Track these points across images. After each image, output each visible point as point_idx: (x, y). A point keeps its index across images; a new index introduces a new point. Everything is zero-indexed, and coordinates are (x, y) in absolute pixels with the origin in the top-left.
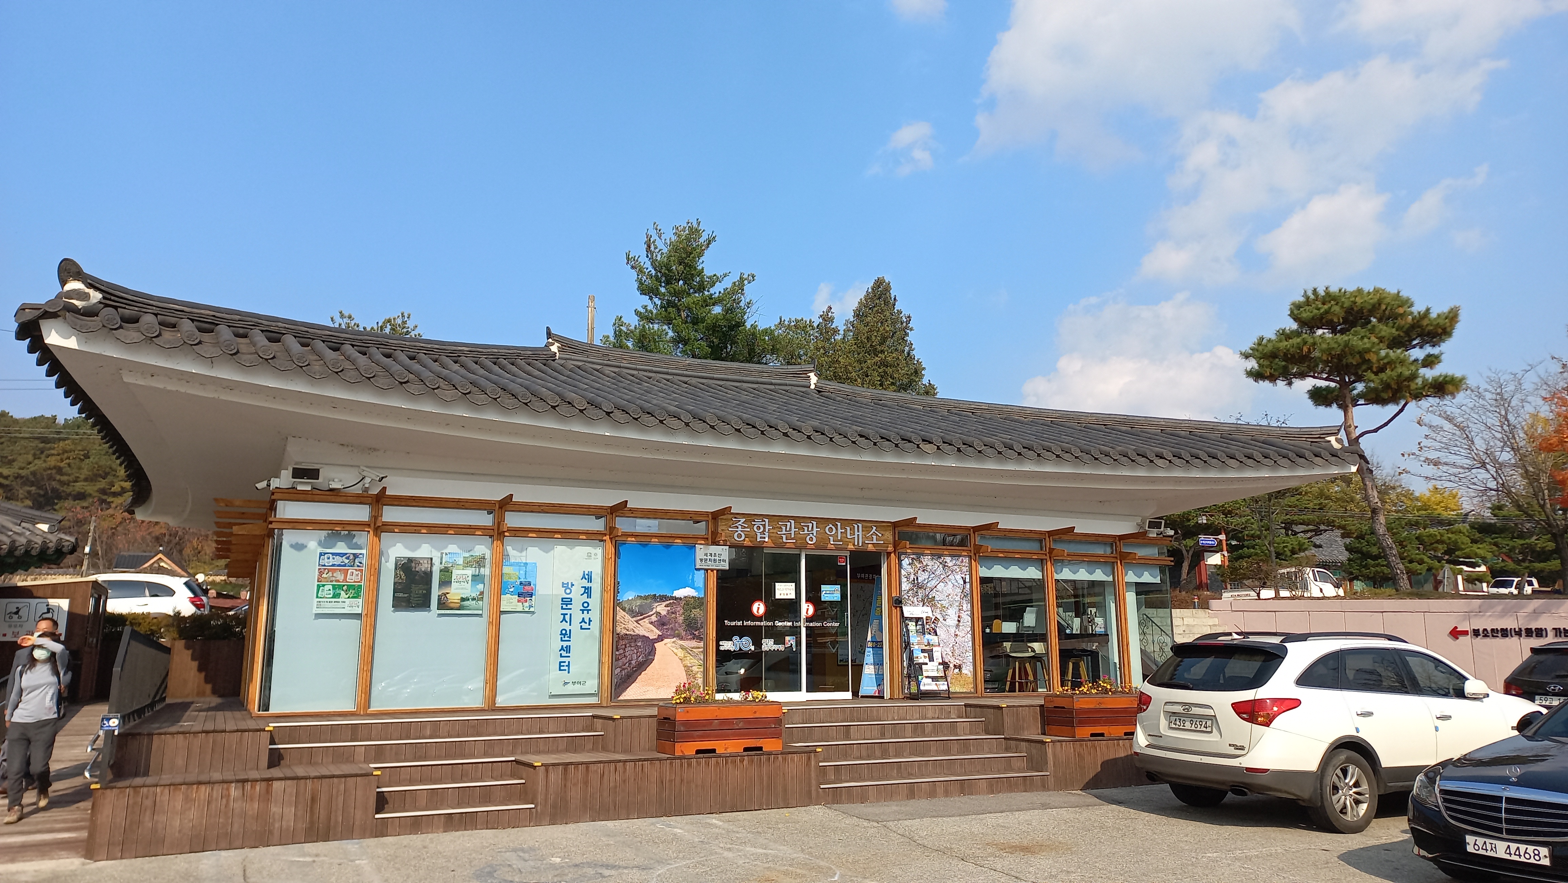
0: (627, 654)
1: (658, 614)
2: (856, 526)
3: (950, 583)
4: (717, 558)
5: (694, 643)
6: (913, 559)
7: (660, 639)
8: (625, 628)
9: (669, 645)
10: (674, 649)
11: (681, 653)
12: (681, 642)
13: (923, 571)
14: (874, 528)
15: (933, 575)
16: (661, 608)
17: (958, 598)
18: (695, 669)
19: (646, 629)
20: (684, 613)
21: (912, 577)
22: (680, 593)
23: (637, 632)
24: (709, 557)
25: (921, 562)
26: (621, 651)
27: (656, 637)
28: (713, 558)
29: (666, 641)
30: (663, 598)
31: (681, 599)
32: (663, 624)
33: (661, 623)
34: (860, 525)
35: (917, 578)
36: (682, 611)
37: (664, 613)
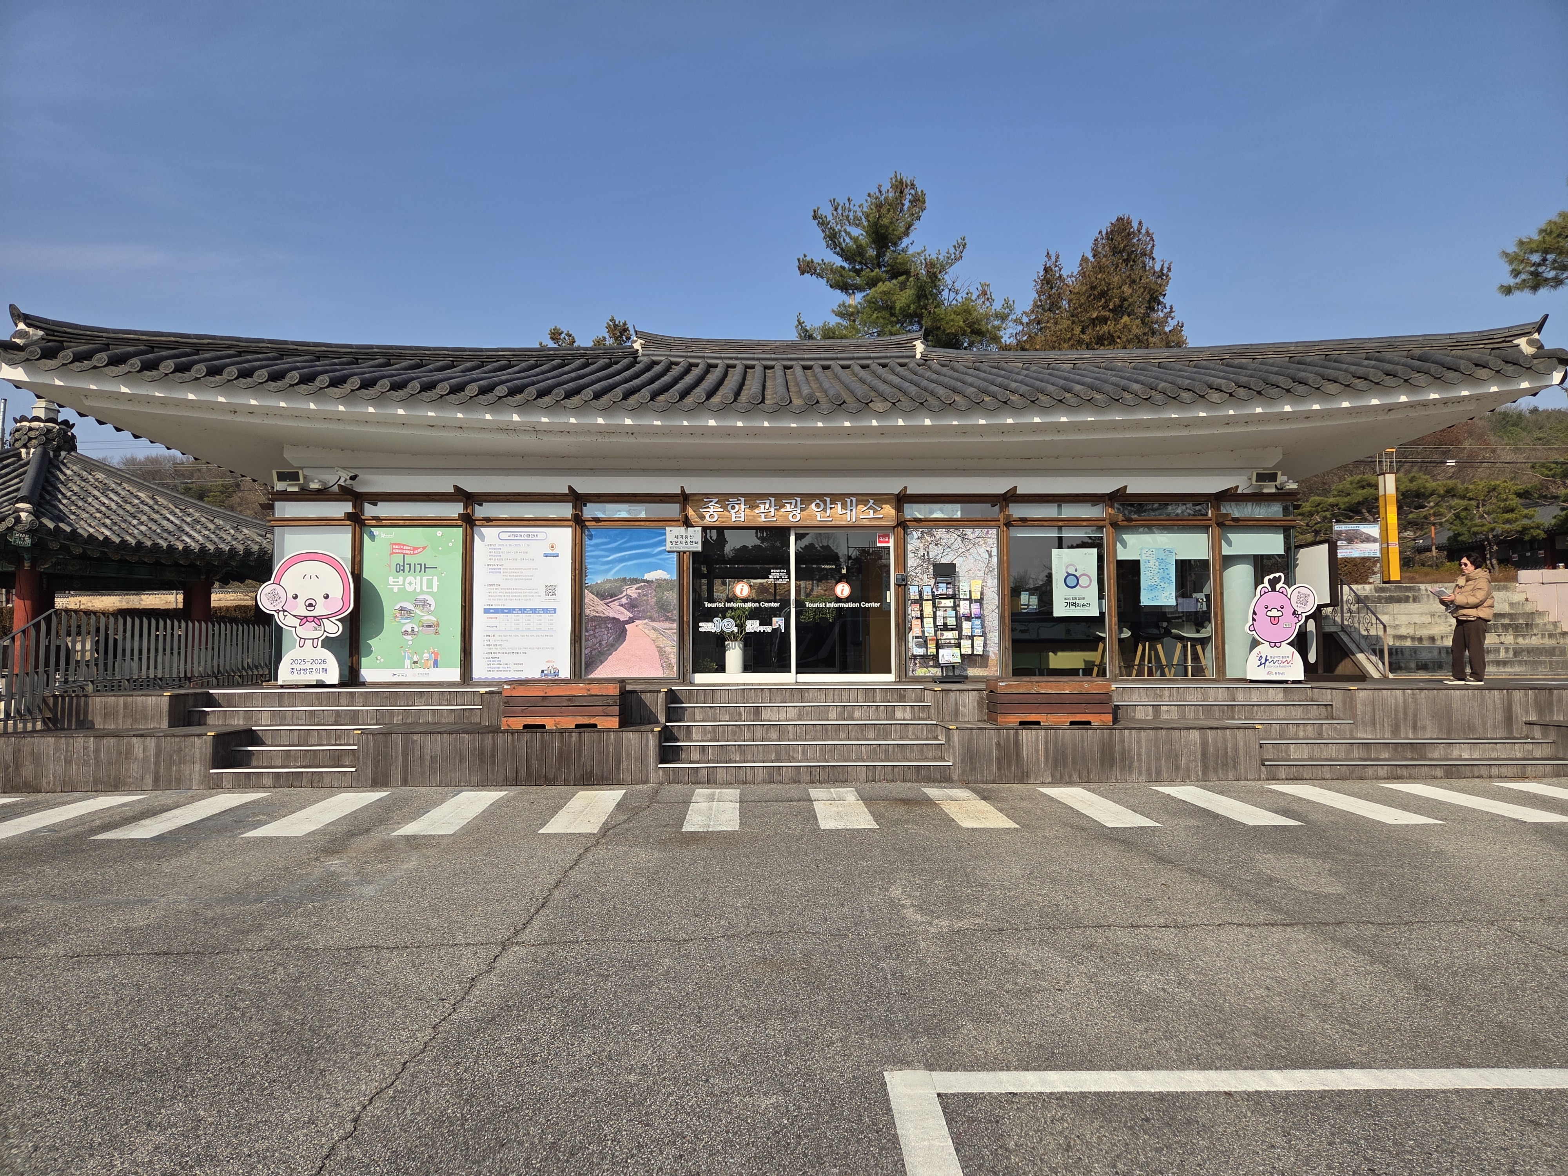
0: (597, 635)
1: (628, 596)
2: (849, 501)
3: (970, 557)
4: (689, 540)
5: (667, 625)
6: (922, 533)
7: (631, 620)
8: (594, 610)
9: (640, 627)
10: (646, 631)
11: (653, 634)
12: (655, 624)
13: (936, 545)
14: (872, 501)
15: (949, 549)
16: (632, 591)
17: (981, 574)
18: (668, 649)
19: (616, 611)
20: (655, 596)
21: (921, 552)
22: (650, 576)
23: (607, 614)
24: (680, 539)
25: (932, 535)
26: (591, 632)
27: (627, 619)
28: (684, 540)
29: (637, 622)
30: (634, 581)
31: (652, 581)
32: (634, 606)
33: (632, 605)
34: (854, 499)
35: (928, 553)
36: (654, 594)
37: (634, 596)
